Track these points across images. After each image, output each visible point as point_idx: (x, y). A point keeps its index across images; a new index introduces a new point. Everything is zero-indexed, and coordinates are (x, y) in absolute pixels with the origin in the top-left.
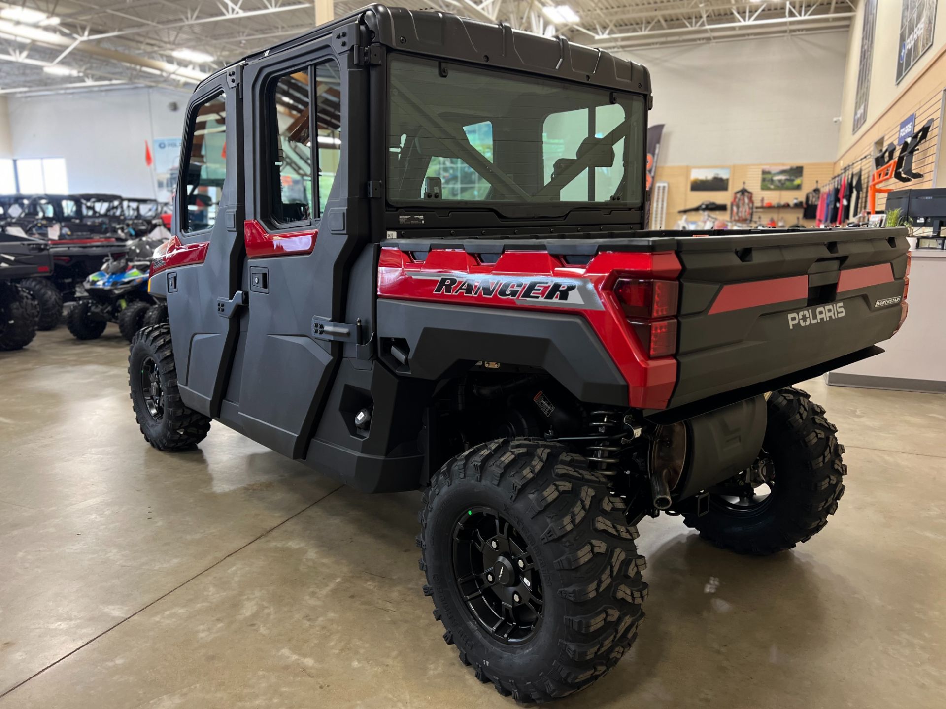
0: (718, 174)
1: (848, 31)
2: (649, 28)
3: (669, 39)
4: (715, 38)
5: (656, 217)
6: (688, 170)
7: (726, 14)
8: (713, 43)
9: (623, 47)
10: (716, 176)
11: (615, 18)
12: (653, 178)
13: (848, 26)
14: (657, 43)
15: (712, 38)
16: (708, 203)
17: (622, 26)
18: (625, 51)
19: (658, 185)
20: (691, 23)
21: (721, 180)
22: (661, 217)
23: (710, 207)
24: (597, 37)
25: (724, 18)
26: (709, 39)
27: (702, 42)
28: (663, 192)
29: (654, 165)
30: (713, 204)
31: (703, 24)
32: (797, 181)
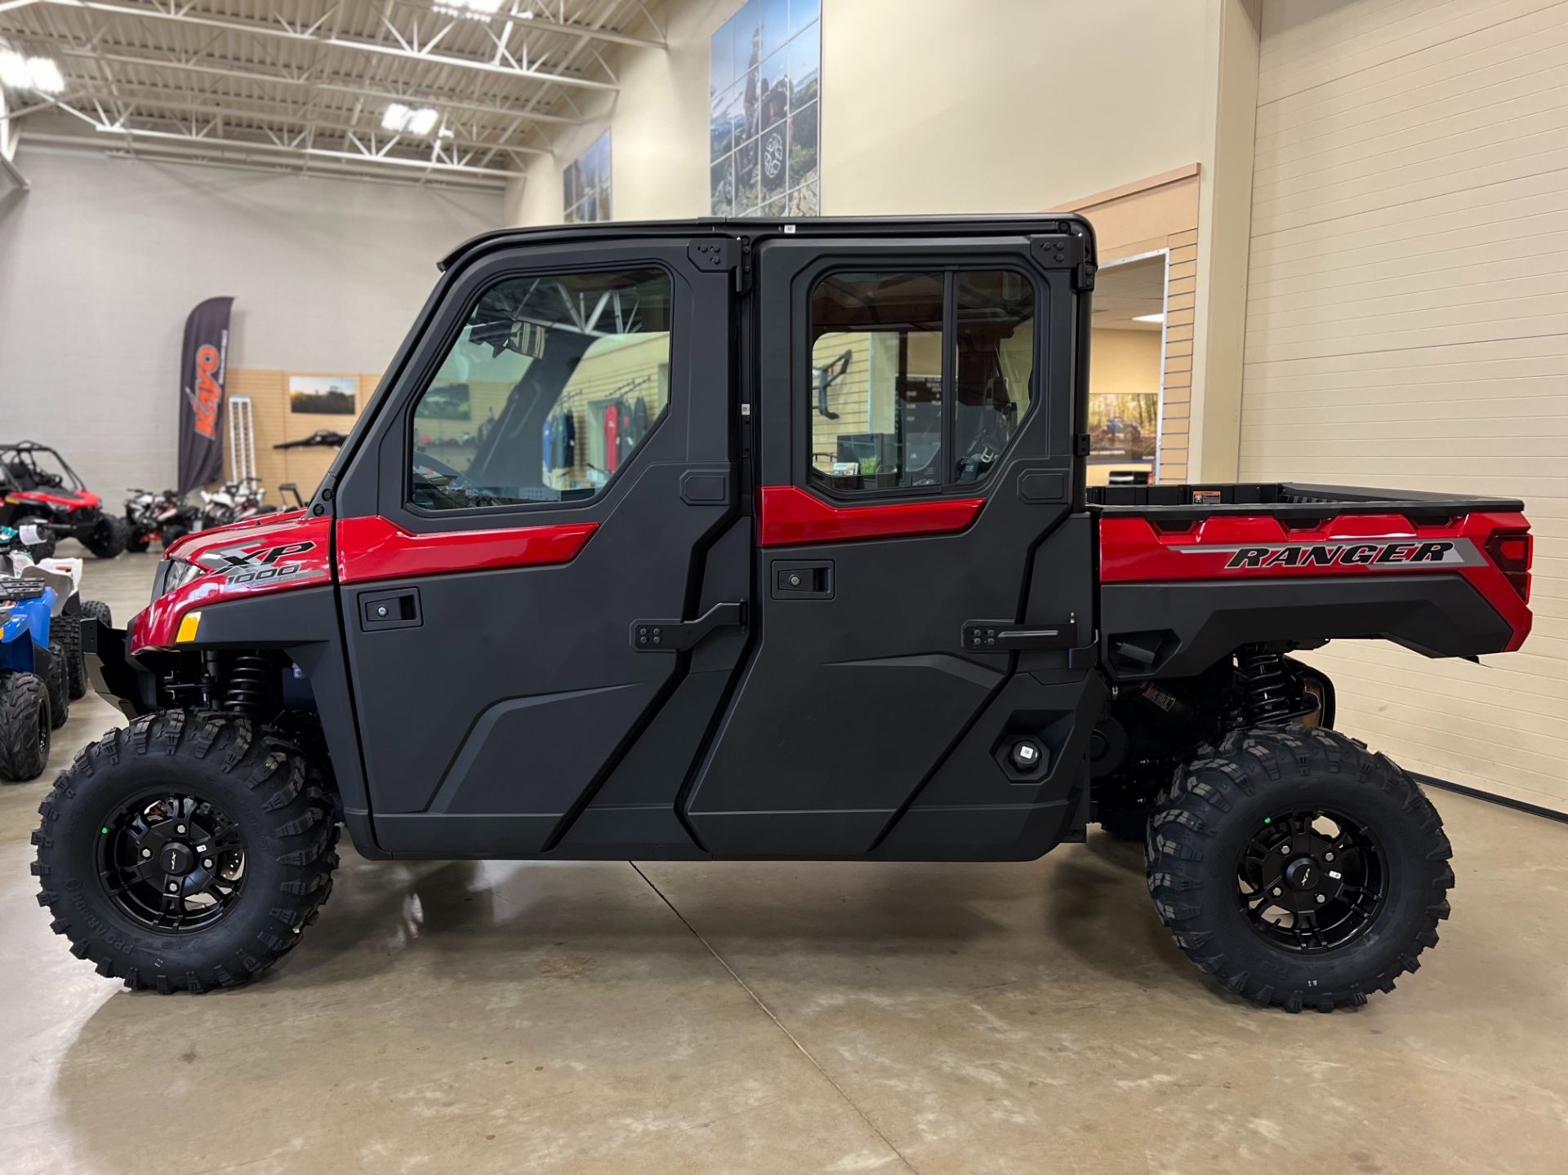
0: (336, 388)
1: (502, 196)
2: (205, 131)
3: (228, 155)
4: (310, 169)
5: (237, 456)
6: (283, 378)
7: (332, 136)
8: (304, 177)
9: (138, 152)
10: (334, 390)
11: (134, 102)
12: (223, 387)
13: (502, 189)
14: (203, 158)
15: (305, 168)
16: (325, 433)
17: (139, 117)
18: (141, 160)
19: (232, 400)
20: (281, 138)
21: (342, 396)
22: (247, 456)
23: (329, 439)
24: (99, 127)
25: (327, 140)
26: (299, 169)
27: (284, 170)
28: (245, 413)
29: (223, 365)
30: (334, 435)
31: (302, 144)
32: (463, 407)
